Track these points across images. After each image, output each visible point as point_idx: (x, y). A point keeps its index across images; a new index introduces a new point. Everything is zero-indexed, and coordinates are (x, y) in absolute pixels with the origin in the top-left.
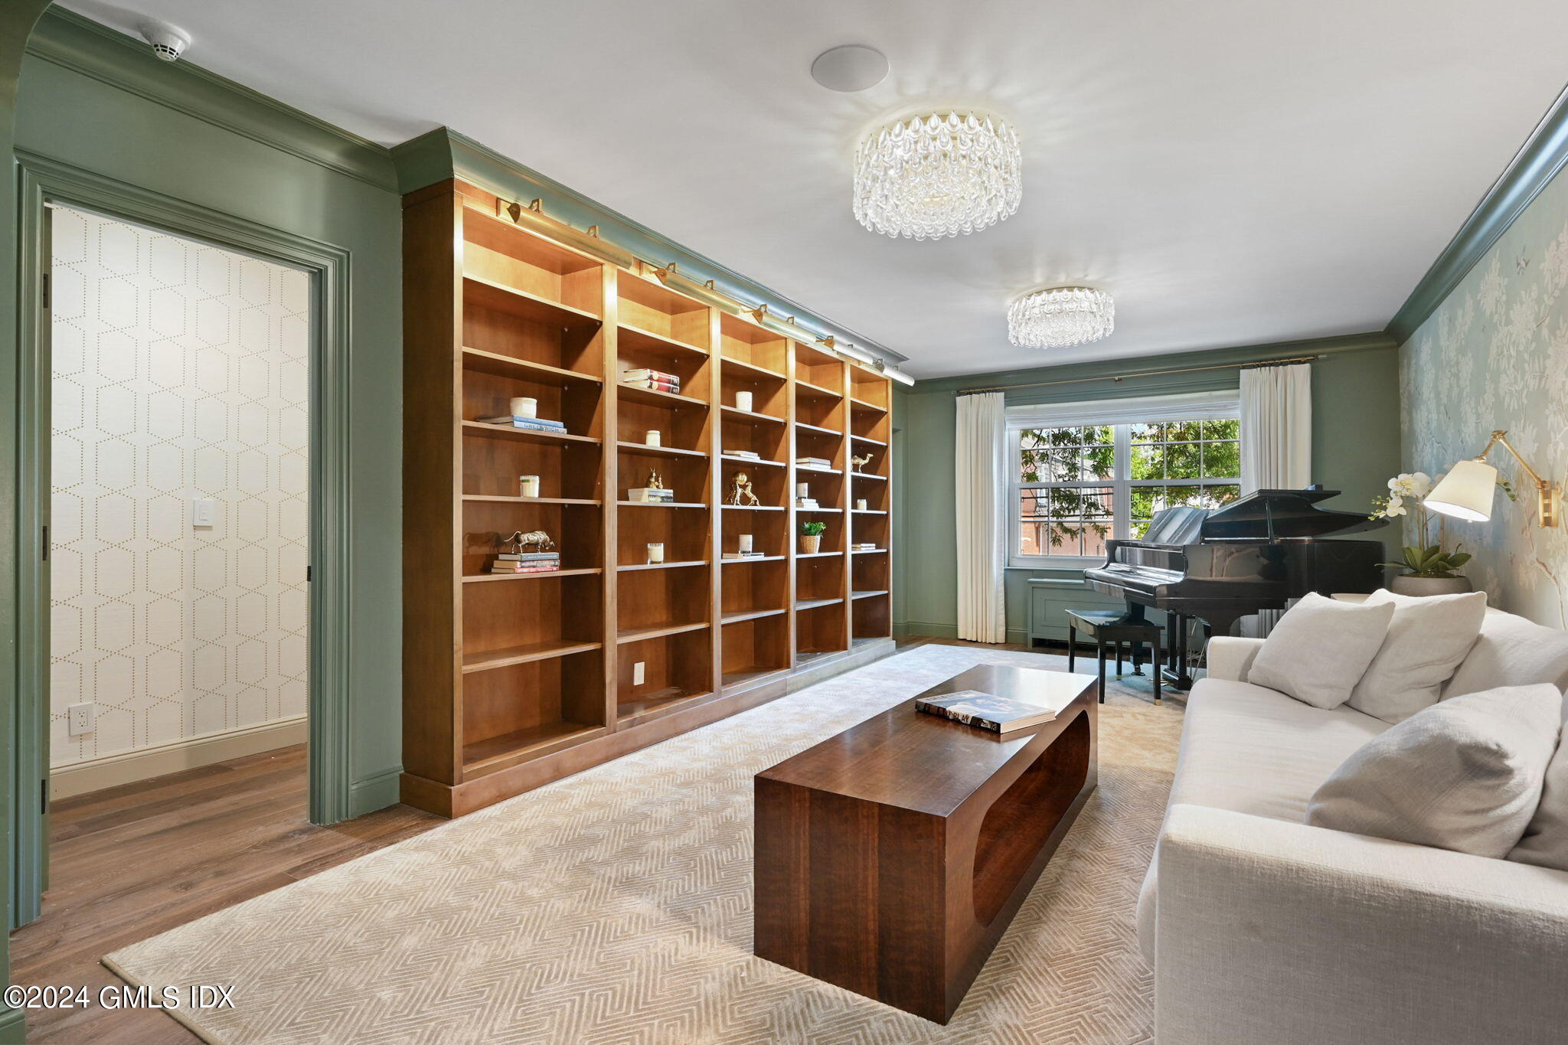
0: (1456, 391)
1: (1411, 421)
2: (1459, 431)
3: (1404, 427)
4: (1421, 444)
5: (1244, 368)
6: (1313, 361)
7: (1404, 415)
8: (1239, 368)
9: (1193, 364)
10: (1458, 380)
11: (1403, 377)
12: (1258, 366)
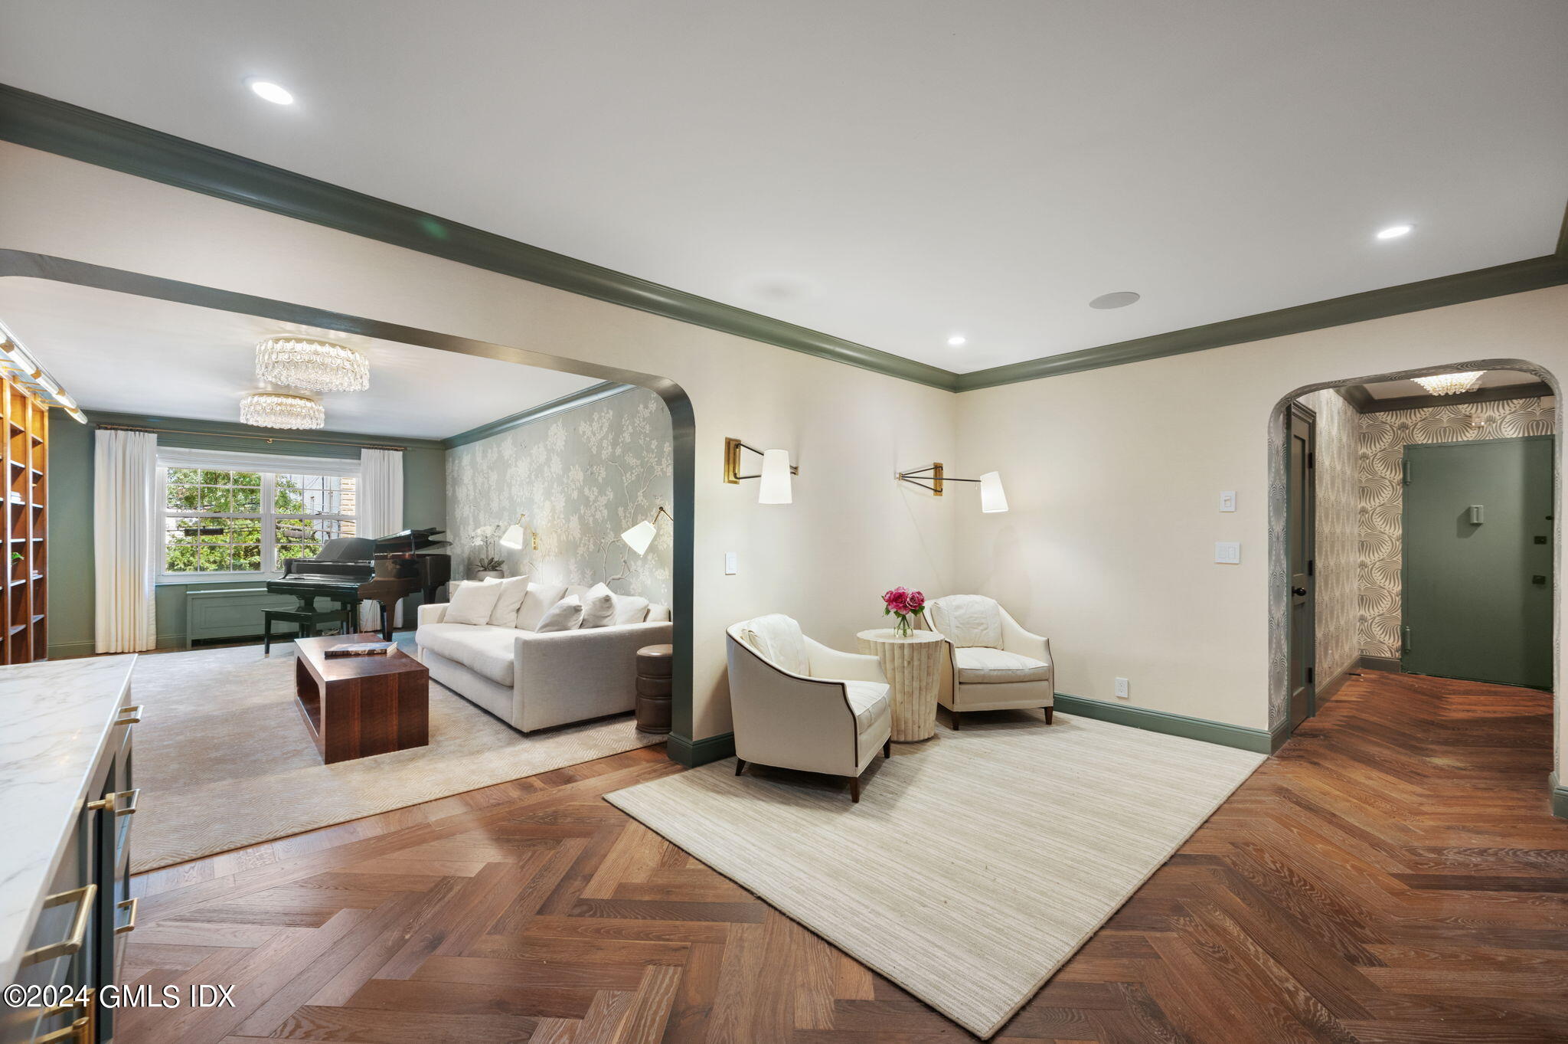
0: (486, 486)
1: (454, 491)
2: (489, 505)
3: (449, 493)
4: (462, 505)
5: (364, 448)
6: (404, 450)
7: (449, 487)
8: (361, 448)
9: (330, 439)
10: (488, 481)
11: (449, 466)
12: (372, 448)
